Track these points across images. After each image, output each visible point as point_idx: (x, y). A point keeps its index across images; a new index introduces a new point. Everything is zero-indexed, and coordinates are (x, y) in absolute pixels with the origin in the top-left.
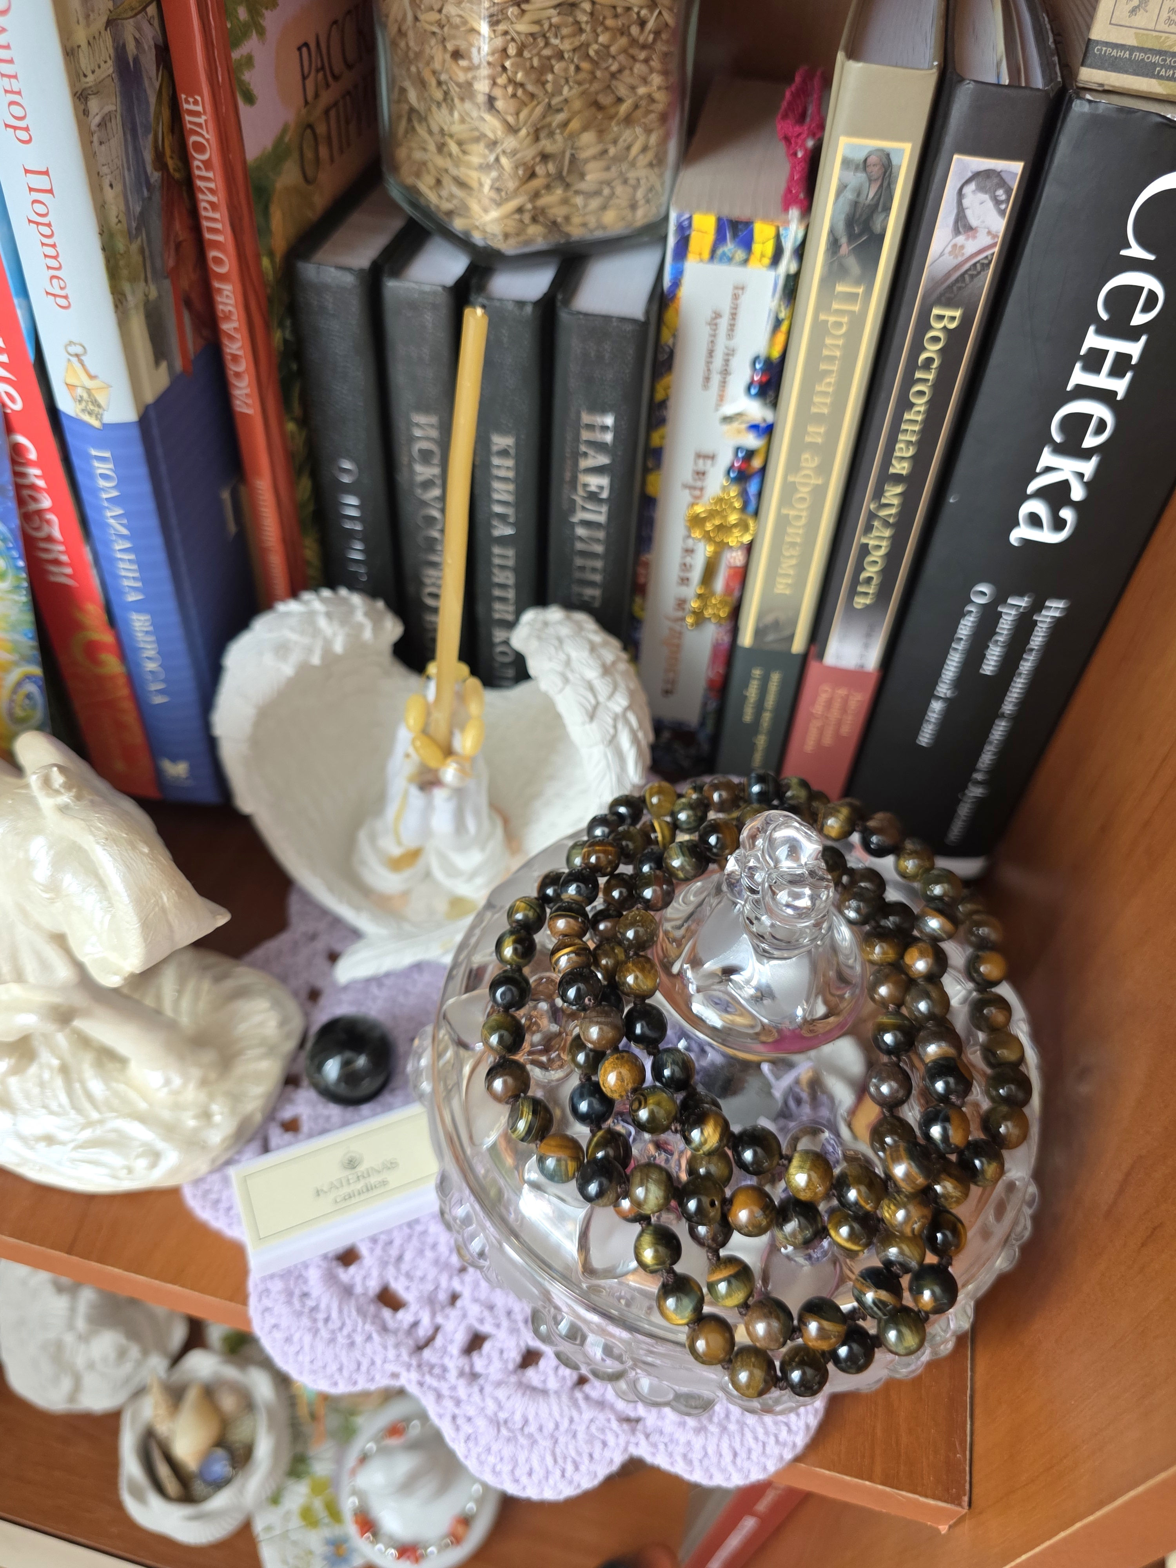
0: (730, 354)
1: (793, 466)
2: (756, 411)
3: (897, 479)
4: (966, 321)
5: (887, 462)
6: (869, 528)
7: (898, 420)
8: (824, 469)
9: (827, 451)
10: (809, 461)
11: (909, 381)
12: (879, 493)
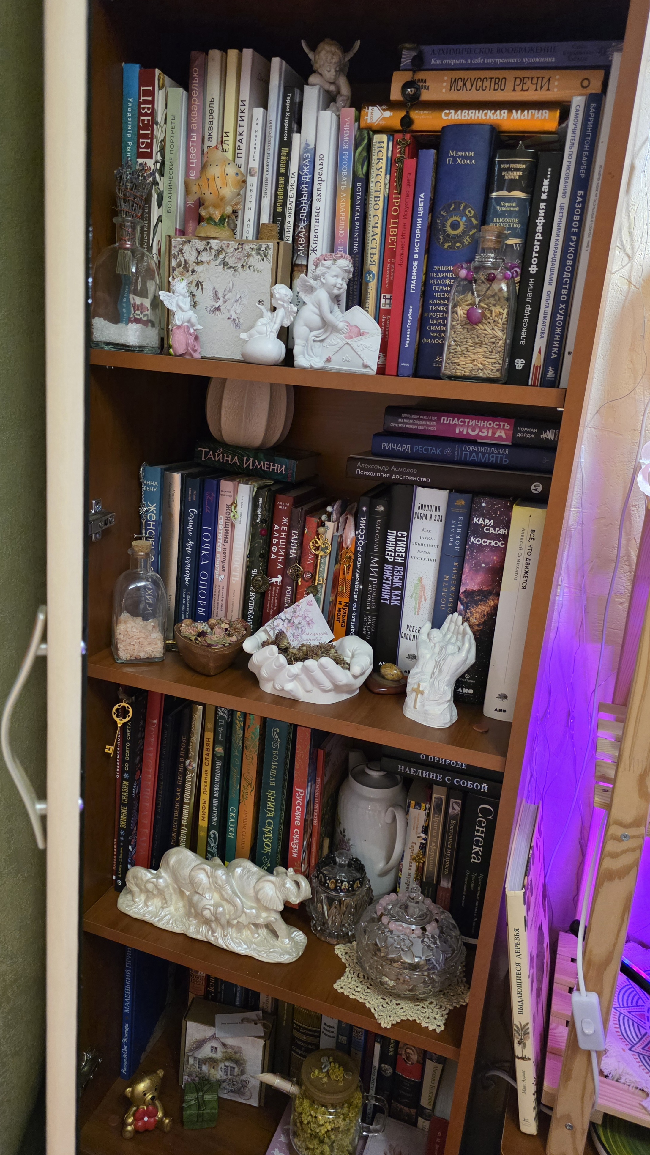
0: (418, 824)
1: (430, 845)
2: (423, 836)
3: (449, 849)
4: (457, 822)
5: (447, 845)
6: (445, 858)
7: (448, 838)
8: (436, 846)
9: (436, 842)
10: (433, 844)
11: (449, 832)
12: (446, 851)
